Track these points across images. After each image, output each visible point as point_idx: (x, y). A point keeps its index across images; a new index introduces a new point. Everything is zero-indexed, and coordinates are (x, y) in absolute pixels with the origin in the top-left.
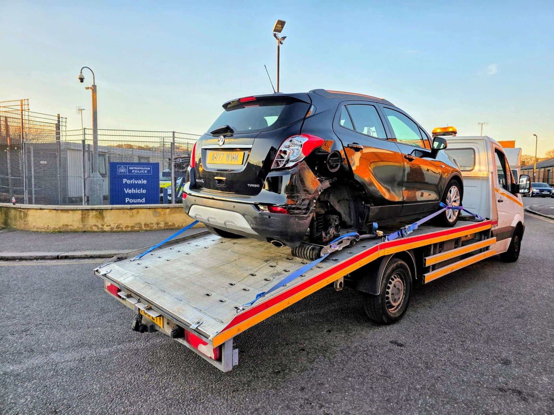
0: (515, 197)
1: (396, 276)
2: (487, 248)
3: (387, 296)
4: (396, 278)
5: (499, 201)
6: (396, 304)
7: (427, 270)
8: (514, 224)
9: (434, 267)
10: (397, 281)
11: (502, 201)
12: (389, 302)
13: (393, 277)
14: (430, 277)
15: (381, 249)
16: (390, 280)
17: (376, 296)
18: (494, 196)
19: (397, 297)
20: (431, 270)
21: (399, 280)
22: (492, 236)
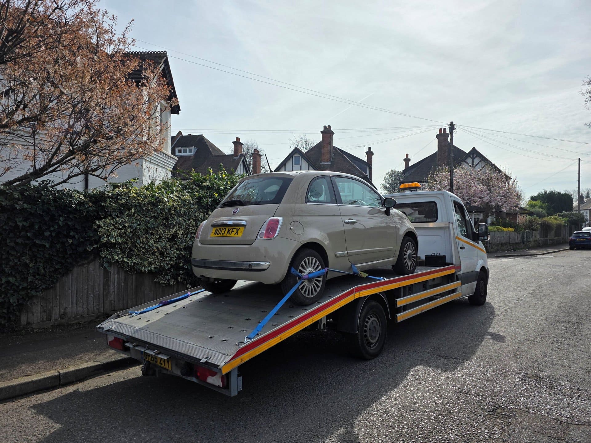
0: (476, 244)
1: (372, 316)
2: (453, 291)
3: (365, 334)
4: (372, 317)
5: (461, 248)
6: (374, 341)
7: (399, 310)
8: (478, 269)
9: (405, 308)
10: (372, 320)
11: (464, 248)
12: (367, 340)
13: (369, 317)
14: (401, 317)
15: (356, 292)
16: (367, 320)
17: (356, 334)
18: (456, 244)
19: (374, 335)
20: (402, 311)
21: (375, 319)
22: (457, 280)
